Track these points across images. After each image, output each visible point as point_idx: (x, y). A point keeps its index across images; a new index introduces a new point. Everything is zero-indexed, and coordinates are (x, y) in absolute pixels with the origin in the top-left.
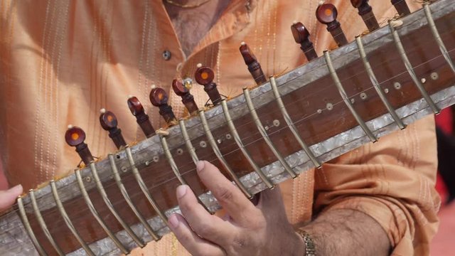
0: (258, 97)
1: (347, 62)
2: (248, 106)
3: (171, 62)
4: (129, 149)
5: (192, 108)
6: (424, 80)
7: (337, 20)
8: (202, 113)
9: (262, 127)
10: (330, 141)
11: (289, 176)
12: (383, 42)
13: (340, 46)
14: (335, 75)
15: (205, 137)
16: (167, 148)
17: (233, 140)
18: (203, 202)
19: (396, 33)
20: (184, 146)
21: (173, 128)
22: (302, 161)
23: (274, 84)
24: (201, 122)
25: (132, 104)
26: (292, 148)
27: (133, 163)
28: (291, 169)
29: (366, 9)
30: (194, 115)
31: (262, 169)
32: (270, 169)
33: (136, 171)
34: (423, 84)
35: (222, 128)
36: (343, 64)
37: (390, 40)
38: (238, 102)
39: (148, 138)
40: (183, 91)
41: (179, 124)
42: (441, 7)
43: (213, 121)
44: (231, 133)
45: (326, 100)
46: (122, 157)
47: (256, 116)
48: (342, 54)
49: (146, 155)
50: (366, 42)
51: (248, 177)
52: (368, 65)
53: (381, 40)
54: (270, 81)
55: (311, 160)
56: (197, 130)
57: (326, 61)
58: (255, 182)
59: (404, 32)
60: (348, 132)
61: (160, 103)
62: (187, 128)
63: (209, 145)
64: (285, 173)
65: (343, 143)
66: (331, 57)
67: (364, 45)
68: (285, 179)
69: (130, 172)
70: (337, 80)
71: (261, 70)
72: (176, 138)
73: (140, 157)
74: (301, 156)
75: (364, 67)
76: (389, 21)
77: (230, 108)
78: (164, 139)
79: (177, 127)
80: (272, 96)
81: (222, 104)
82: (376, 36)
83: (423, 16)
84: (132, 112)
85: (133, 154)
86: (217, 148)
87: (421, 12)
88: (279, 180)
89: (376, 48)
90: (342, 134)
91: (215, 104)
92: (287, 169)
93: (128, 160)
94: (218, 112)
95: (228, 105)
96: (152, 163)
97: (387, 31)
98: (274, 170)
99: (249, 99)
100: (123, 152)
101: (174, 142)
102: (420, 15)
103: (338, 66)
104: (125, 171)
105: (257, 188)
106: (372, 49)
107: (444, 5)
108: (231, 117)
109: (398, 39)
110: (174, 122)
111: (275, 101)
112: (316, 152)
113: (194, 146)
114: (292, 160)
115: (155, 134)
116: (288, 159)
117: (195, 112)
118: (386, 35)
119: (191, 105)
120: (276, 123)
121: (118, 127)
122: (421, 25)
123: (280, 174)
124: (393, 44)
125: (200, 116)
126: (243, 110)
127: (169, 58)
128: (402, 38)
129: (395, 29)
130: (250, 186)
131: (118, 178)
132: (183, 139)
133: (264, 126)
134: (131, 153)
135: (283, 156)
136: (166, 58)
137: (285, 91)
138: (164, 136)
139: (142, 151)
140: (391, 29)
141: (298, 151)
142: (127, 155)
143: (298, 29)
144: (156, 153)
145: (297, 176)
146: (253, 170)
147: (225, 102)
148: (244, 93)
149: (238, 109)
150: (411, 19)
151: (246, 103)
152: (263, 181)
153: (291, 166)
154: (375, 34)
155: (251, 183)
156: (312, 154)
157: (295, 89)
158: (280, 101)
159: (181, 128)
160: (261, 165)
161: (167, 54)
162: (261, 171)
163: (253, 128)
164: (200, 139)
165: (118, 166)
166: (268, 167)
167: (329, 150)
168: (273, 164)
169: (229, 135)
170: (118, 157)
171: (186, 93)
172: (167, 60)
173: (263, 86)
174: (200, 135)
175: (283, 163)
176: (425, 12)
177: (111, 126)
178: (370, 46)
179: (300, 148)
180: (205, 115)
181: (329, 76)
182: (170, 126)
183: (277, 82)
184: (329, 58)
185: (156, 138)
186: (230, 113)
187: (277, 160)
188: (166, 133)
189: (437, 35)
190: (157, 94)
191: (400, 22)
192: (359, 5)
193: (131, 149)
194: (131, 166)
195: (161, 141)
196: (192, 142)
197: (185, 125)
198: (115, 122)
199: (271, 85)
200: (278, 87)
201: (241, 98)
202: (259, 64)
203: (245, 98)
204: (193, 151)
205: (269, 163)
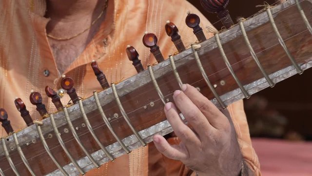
0: (104, 98)
1: (164, 73)
2: (97, 104)
3: (49, 78)
4: (15, 134)
5: (59, 105)
6: (215, 86)
8: (65, 109)
9: (106, 118)
10: (153, 128)
11: (125, 153)
12: (188, 59)
13: (159, 62)
14: (155, 81)
15: (67, 126)
16: (41, 132)
17: (86, 128)
18: (66, 171)
19: (196, 53)
20: (53, 132)
21: (45, 119)
22: (133, 142)
23: (114, 88)
24: (65, 115)
25: (18, 103)
26: (126, 133)
27: (18, 143)
28: (126, 148)
29: (176, 37)
30: (60, 111)
31: (106, 148)
32: (112, 148)
33: (19, 148)
34: (215, 88)
35: (79, 119)
36: (161, 75)
37: (193, 58)
38: (90, 101)
39: (28, 126)
40: (52, 94)
41: (50, 116)
42: (227, 35)
43: (73, 114)
44: (85, 122)
45: (149, 100)
46: (10, 140)
47: (102, 110)
48: (161, 68)
49: (26, 138)
50: (176, 59)
51: (97, 153)
52: (177, 74)
53: (187, 58)
54: (112, 87)
55: (139, 141)
56: (61, 121)
57: (149, 72)
58: (101, 156)
59: (202, 53)
60: (165, 122)
61: (37, 102)
62: (55, 119)
63: (70, 131)
64: (122, 150)
65: (161, 129)
66: (153, 70)
67: (175, 61)
68: (122, 154)
69: (16, 151)
70: (157, 85)
71: (106, 79)
72: (48, 126)
73: (22, 140)
74: (133, 138)
75: (174, 77)
76: (192, 45)
77: (84, 105)
78: (39, 127)
79: (48, 119)
80: (113, 97)
81: (79, 102)
82: (183, 56)
83: (214, 42)
84: (18, 109)
85: (18, 138)
86: (75, 133)
87: (213, 39)
88: (117, 155)
89: (183, 63)
90: (161, 123)
91: (74, 103)
92: (124, 148)
93: (14, 141)
94: (76, 108)
95: (83, 103)
96: (31, 144)
97: (190, 52)
98: (114, 148)
99: (97, 98)
100: (11, 136)
101: (46, 129)
102: (212, 41)
103: (158, 76)
104: (13, 150)
105: (103, 161)
106: (181, 64)
107: (229, 34)
108: (85, 111)
109: (197, 57)
110: (46, 115)
111: (115, 101)
112: (143, 135)
113: (59, 132)
114: (126, 141)
115: (33, 124)
116: (124, 141)
117: (61, 108)
118: (190, 54)
119: (58, 103)
120: (116, 115)
121: (8, 119)
122: (213, 48)
123: (119, 151)
124: (195, 61)
125: (63, 110)
126: (93, 107)
127: (48, 75)
128: (200, 57)
129: (196, 50)
130: (98, 159)
131: (7, 154)
132: (53, 127)
133: (107, 118)
134: (16, 137)
135: (121, 138)
136: (46, 75)
137: (122, 93)
138: (39, 125)
139: (24, 136)
140: (192, 50)
141: (130, 135)
142: (14, 138)
143: (131, 51)
144: (34, 136)
145: (130, 152)
146: (100, 149)
147: (81, 101)
148: (94, 95)
149: (90, 106)
150: (207, 44)
151: (95, 102)
152: (107, 156)
153: (126, 145)
154: (183, 54)
155: (99, 157)
156: (140, 137)
157: (128, 91)
158: (118, 100)
159: (51, 119)
160: (105, 145)
161: (46, 72)
162: (105, 149)
163: (100, 119)
164: (64, 127)
165: (7, 145)
166: (110, 146)
167: (151, 134)
168: (114, 144)
169: (83, 124)
170: (8, 140)
171: (54, 95)
172: (46, 76)
173: (107, 90)
174: (64, 124)
175: (120, 143)
176: (216, 39)
177: (3, 118)
178: (180, 62)
179: (132, 133)
180: (68, 110)
181: (152, 83)
182: (44, 118)
183: (116, 87)
184: (151, 70)
185: (34, 126)
186: (84, 109)
187: (116, 141)
188: (41, 122)
189: (224, 54)
190: (34, 96)
191: (199, 46)
192: (172, 35)
193: (17, 134)
194: (16, 146)
195: (37, 128)
196: (58, 129)
197: (54, 117)
198: (6, 115)
199: (112, 89)
200: (117, 90)
201: (92, 99)
202: (104, 75)
203: (95, 98)
204: (59, 135)
205: (111, 143)
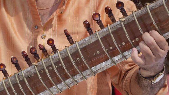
0: (71, 50)
1: (105, 35)
2: (68, 53)
3: (38, 30)
4: (22, 71)
6: (133, 41)
7: (100, 19)
8: (50, 56)
10: (99, 65)
11: (84, 80)
12: (118, 27)
13: (101, 29)
14: (100, 40)
15: (51, 66)
16: (37, 70)
17: (62, 66)
18: (51, 91)
19: (122, 23)
20: (44, 69)
21: (39, 62)
22: (88, 73)
23: (77, 44)
24: (50, 59)
25: (23, 54)
26: (84, 69)
27: (24, 76)
29: (111, 14)
30: (47, 57)
31: (73, 77)
32: (76, 77)
33: (25, 79)
34: (133, 43)
35: (58, 62)
36: (103, 36)
37: (120, 26)
38: (64, 51)
39: (30, 66)
40: (43, 48)
41: (42, 61)
42: (139, 13)
43: (54, 59)
45: (97, 50)
46: (20, 74)
47: (70, 57)
48: (103, 32)
49: (29, 73)
50: (111, 27)
51: (68, 80)
52: (112, 35)
53: (117, 26)
54: (76, 43)
55: (91, 73)
56: (48, 63)
57: (97, 35)
58: (71, 82)
59: (126, 23)
60: (105, 62)
61: (34, 53)
62: (44, 62)
63: (53, 68)
64: (82, 78)
65: (104, 66)
66: (98, 33)
67: (111, 28)
68: (82, 80)
69: (23, 80)
70: (101, 42)
71: (72, 39)
72: (41, 66)
73: (26, 74)
74: (88, 72)
75: (111, 37)
76: (120, 19)
77: (61, 54)
78: (36, 67)
79: (41, 62)
80: (76, 49)
81: (57, 52)
82: (115, 25)
83: (133, 17)
85: (24, 73)
86: (56, 69)
87: (132, 15)
88: (80, 81)
89: (115, 29)
90: (103, 63)
91: (55, 53)
92: (83, 77)
93: (22, 75)
94: (56, 56)
95: (60, 53)
96: (31, 76)
97: (119, 23)
98: (78, 77)
99: (68, 50)
100: (20, 72)
101: (39, 68)
102: (131, 16)
103: (101, 37)
104: (21, 80)
105: (71, 84)
106: (114, 30)
107: (140, 12)
108: (61, 57)
109: (123, 25)
110: (39, 60)
111: (78, 51)
112: (93, 70)
113: (47, 69)
114: (84, 73)
115: (32, 65)
116: (83, 73)
117: (47, 56)
118: (119, 24)
119: (46, 53)
120: (78, 59)
121: (18, 63)
122: (132, 20)
123: (80, 79)
124: (122, 28)
125: (49, 57)
126: (66, 55)
127: (37, 29)
128: (125, 25)
129: (122, 22)
130: (69, 84)
131: (18, 82)
132: (43, 66)
133: (74, 60)
134: (23, 73)
135: (81, 72)
136: (36, 28)
137: (81, 47)
138: (36, 66)
139: (27, 72)
140: (120, 22)
141: (86, 70)
142: (22, 73)
143: (86, 23)
144: (33, 72)
145: (86, 79)
146: (70, 78)
147: (59, 52)
148: (66, 48)
149: (64, 54)
150: (128, 18)
151: (67, 52)
152: (74, 82)
153: (84, 76)
154: (115, 24)
155: (69, 83)
156: (92, 71)
157: (85, 46)
158: (79, 50)
159: (42, 62)
160: (73, 76)
161: (36, 27)
163: (70, 61)
164: (50, 66)
165: (18, 77)
166: (75, 76)
167: (98, 69)
168: (77, 75)
169: (60, 64)
170: (18, 74)
171: (44, 49)
172: (36, 29)
173: (73, 45)
174: (50, 65)
175: (81, 74)
176: (133, 15)
177: (15, 63)
178: (113, 29)
179: (87, 69)
180: (51, 57)
181: (98, 41)
182: (38, 62)
183: (78, 44)
184: (97, 34)
185: (33, 66)
186: (61, 56)
187: (79, 73)
188: (37, 64)
189: (138, 24)
190: (33, 50)
191: (124, 19)
192: (109, 13)
193: (23, 71)
194: (23, 77)
195: (35, 67)
196: (47, 67)
197: (44, 61)
198: (17, 61)
199: (76, 44)
200: (79, 45)
201: (65, 50)
202: (71, 37)
203: (66, 50)
204: (47, 71)
